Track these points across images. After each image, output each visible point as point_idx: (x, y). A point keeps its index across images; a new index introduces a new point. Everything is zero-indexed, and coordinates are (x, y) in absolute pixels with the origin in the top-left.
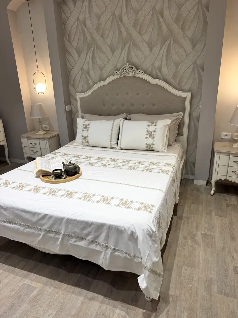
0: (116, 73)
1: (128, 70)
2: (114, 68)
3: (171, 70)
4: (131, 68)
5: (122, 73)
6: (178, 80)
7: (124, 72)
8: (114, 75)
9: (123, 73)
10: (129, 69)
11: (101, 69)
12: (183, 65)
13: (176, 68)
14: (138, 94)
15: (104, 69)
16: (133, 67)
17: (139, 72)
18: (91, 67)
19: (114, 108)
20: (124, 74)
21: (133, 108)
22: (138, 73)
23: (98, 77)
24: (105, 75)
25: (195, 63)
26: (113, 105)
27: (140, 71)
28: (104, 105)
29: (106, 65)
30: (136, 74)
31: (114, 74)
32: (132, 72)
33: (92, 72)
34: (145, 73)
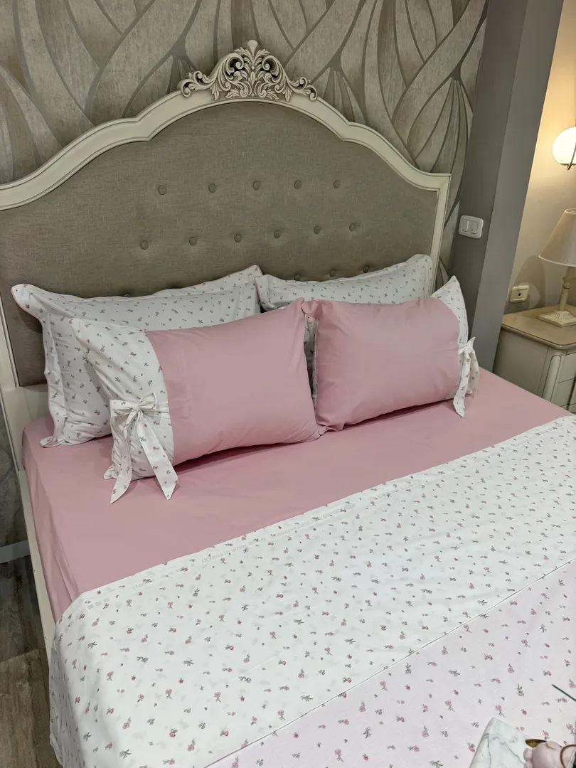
0: (200, 80)
1: (253, 74)
2: (171, 57)
3: (390, 91)
4: (268, 67)
5: (228, 85)
6: (408, 131)
7: (235, 83)
8: (187, 90)
9: (233, 87)
10: (259, 67)
11: (101, 53)
12: (425, 78)
13: (405, 87)
14: (297, 185)
15: (119, 54)
16: (276, 60)
17: (301, 86)
18: (31, 29)
19: (195, 250)
20: (234, 91)
21: (277, 243)
22: (293, 92)
23: (82, 93)
24: (124, 89)
25: (456, 74)
26: (192, 240)
27: (302, 82)
28: (144, 244)
29: (128, 31)
30: (288, 93)
31: (186, 85)
32: (271, 84)
33: (39, 66)
34: (320, 96)
